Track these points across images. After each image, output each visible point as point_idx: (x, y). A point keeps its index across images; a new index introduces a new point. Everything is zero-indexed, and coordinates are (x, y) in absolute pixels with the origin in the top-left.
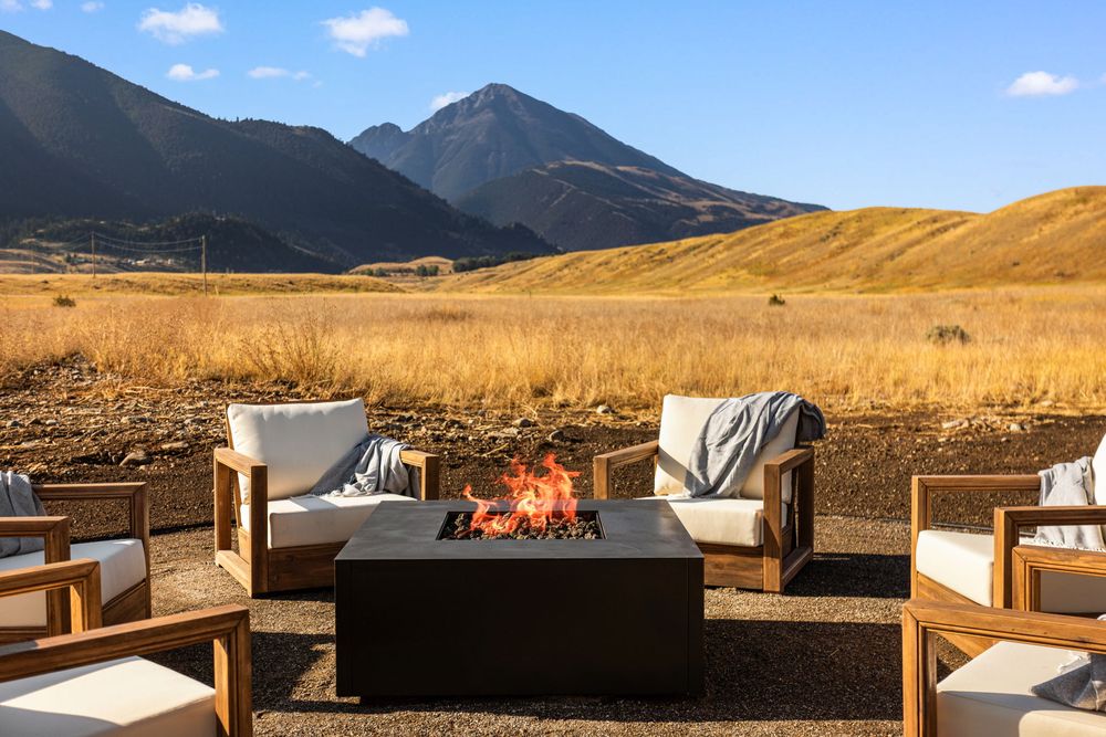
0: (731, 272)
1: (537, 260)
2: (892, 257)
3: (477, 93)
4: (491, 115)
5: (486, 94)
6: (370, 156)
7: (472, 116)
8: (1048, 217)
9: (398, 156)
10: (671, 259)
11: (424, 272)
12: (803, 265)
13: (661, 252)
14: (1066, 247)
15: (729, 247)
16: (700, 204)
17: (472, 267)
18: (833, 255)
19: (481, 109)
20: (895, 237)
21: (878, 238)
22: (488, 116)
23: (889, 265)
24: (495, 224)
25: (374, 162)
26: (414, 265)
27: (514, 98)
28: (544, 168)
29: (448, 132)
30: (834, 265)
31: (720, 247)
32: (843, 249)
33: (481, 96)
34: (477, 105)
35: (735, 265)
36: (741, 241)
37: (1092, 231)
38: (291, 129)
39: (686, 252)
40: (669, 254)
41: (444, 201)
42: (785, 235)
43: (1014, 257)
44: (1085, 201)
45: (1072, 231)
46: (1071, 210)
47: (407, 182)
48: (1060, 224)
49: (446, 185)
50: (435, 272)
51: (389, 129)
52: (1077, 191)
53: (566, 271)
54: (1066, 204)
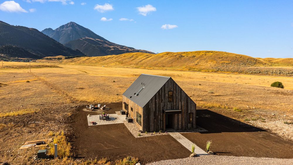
0: (116, 63)
1: (81, 58)
2: (140, 62)
3: (68, 23)
4: (71, 28)
5: (70, 24)
6: (46, 35)
7: (67, 28)
8: (162, 57)
9: (52, 35)
10: (106, 59)
11: (59, 59)
12: (127, 62)
13: (104, 58)
14: (164, 62)
15: (115, 58)
16: (111, 47)
17: (69, 58)
18: (132, 60)
19: (69, 27)
20: (141, 58)
21: (139, 58)
22: (70, 28)
23: (140, 63)
24: (72, 49)
25: (47, 36)
26: (57, 57)
27: (76, 25)
28: (82, 39)
29: (62, 31)
30: (132, 62)
31: (114, 58)
32: (133, 60)
33: (69, 24)
34: (68, 26)
35: (116, 61)
36: (117, 57)
37: (168, 59)
38: (29, 28)
39: (108, 58)
40: (105, 58)
41: (62, 44)
42: (124, 57)
43: (157, 63)
44: (167, 54)
45: (165, 59)
46: (165, 56)
47: (54, 40)
48: (164, 58)
49: (62, 41)
50: (61, 59)
51: (50, 29)
52: (167, 53)
53: (87, 61)
54: (165, 55)
